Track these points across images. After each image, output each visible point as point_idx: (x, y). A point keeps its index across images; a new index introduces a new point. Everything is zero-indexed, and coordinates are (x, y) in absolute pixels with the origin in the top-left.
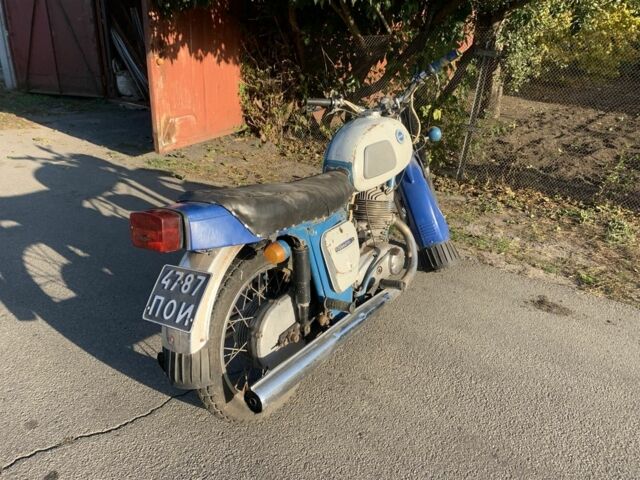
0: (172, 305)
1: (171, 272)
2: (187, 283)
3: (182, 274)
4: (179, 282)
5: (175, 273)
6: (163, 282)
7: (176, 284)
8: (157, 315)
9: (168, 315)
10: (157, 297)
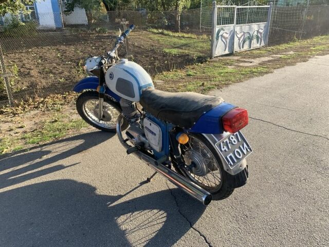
0: (237, 152)
1: (222, 143)
2: (233, 140)
3: (227, 140)
4: (229, 143)
5: (223, 142)
6: (223, 150)
7: (229, 145)
8: (236, 161)
9: (240, 156)
10: (228, 157)
